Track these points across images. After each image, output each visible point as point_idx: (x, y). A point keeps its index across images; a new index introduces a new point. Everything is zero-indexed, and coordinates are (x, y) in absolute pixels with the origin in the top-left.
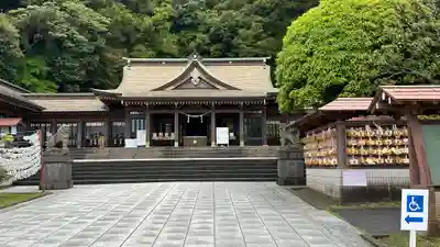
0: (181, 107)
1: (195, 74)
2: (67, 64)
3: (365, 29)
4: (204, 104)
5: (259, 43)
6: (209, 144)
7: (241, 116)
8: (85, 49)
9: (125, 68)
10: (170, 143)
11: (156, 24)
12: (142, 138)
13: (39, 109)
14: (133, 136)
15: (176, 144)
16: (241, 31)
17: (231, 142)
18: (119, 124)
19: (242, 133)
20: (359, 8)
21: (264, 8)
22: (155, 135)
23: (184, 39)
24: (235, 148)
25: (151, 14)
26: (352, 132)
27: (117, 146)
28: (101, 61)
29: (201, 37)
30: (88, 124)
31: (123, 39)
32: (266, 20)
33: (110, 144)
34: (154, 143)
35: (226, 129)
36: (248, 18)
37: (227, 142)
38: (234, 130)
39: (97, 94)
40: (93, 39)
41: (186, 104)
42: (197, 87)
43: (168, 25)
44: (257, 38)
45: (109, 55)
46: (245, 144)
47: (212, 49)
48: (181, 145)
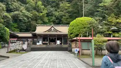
0: (49, 36)
1: (53, 29)
2: (22, 25)
3: (83, 25)
4: (54, 35)
5: (68, 20)
6: (55, 44)
7: (63, 38)
8: (26, 21)
9: (37, 27)
10: (47, 44)
11: (43, 15)
12: (41, 43)
13: (18, 36)
14: (39, 42)
15: (48, 44)
16: (63, 17)
17: (60, 44)
18: (35, 39)
19: (63, 42)
20: (82, 21)
21: (69, 12)
22: (43, 42)
23: (49, 18)
24: (61, 45)
25: (42, 13)
26: (77, 42)
27: (35, 44)
28: (30, 24)
29: (54, 18)
30: (28, 39)
31: (35, 19)
32: (70, 14)
33: (33, 44)
34: (43, 44)
35: (59, 41)
36: (65, 14)
37: (59, 44)
38: (61, 41)
39: (31, 33)
40: (28, 19)
41: (51, 35)
42: (53, 32)
43: (46, 15)
44: (67, 19)
45: (32, 23)
46: (63, 44)
47: (56, 21)
48: (49, 44)
